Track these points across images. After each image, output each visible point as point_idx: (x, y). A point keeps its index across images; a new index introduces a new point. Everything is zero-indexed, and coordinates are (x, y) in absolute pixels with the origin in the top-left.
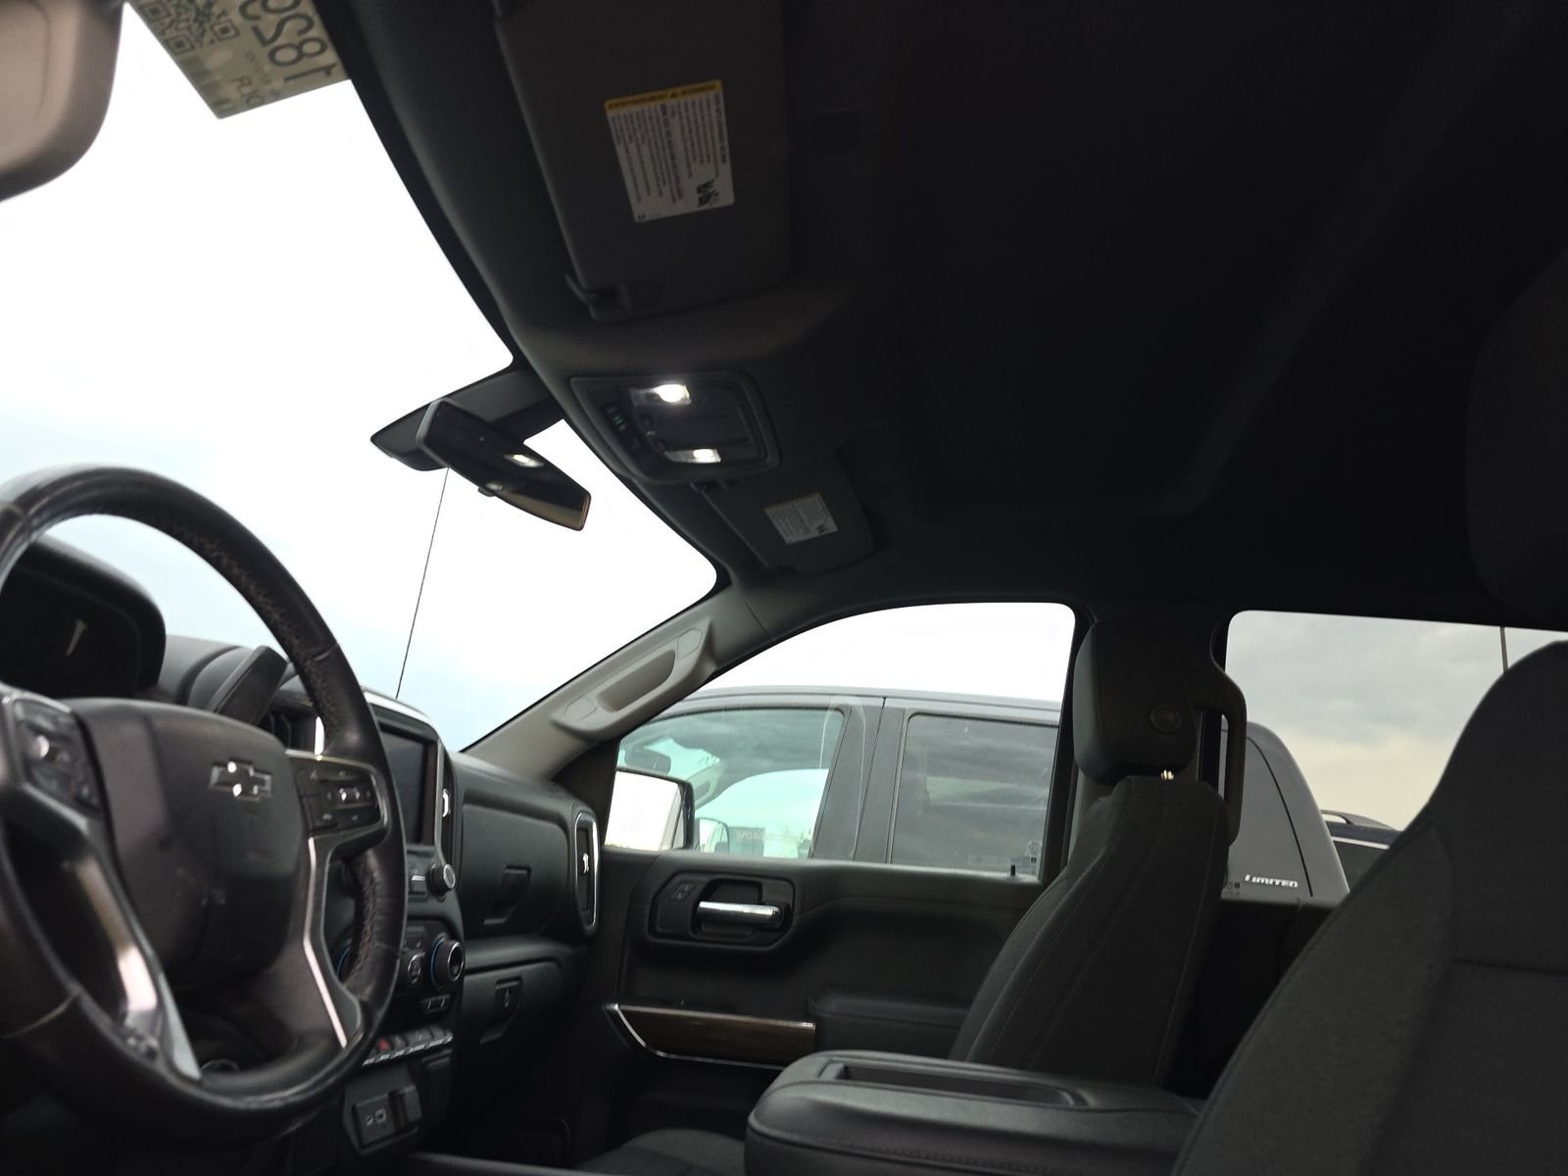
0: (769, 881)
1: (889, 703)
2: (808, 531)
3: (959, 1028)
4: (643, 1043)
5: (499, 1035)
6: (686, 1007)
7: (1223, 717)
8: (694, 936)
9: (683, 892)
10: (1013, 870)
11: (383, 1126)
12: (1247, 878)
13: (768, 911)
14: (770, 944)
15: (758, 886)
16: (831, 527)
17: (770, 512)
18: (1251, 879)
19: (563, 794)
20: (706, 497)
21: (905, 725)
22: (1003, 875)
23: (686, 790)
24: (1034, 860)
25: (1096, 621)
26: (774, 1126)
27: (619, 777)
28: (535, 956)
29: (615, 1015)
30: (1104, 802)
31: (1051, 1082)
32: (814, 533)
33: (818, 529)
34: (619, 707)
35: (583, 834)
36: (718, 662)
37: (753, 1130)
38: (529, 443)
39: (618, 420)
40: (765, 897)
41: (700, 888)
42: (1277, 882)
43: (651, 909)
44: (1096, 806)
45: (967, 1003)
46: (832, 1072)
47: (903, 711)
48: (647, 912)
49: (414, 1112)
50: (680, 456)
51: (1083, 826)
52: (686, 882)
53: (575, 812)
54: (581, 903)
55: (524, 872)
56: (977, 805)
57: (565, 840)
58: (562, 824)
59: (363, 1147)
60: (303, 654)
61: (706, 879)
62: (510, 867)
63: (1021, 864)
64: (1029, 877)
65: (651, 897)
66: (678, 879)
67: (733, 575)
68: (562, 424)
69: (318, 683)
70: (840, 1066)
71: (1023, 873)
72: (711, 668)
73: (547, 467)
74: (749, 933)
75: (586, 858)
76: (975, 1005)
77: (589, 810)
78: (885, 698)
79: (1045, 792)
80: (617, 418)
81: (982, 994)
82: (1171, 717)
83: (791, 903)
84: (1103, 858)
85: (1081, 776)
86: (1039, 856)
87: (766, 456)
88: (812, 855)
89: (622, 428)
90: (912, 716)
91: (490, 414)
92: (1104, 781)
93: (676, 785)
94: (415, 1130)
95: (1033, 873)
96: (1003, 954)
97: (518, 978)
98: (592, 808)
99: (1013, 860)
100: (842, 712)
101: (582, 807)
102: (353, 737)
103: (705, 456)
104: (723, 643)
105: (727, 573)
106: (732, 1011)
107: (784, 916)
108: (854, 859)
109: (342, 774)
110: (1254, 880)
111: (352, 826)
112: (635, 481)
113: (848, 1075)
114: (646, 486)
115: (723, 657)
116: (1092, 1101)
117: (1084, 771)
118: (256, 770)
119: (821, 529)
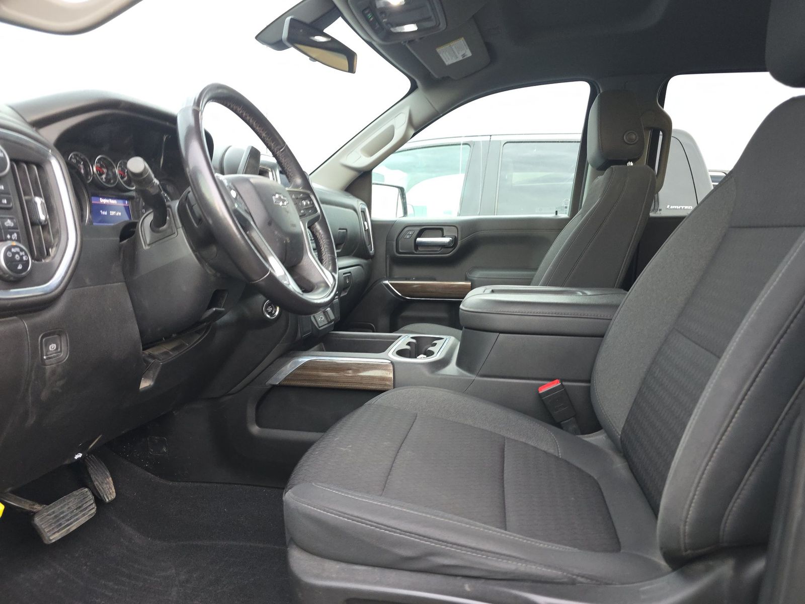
0: (446, 227)
1: (493, 138)
2: (457, 58)
3: (532, 279)
4: (400, 294)
5: (346, 293)
6: (415, 280)
7: (661, 132)
8: (415, 252)
9: (409, 234)
10: (556, 213)
11: (324, 321)
12: (668, 207)
13: (447, 240)
14: (450, 253)
15: (442, 230)
16: (469, 54)
17: (439, 50)
18: (670, 207)
19: (351, 197)
20: (409, 47)
21: (501, 149)
22: (552, 215)
23: (402, 190)
24: (566, 207)
25: (601, 92)
26: (470, 308)
27: (373, 186)
28: (354, 264)
29: (387, 285)
30: (600, 178)
31: (574, 289)
32: (461, 58)
33: (462, 55)
34: (371, 155)
35: (363, 213)
36: (415, 128)
37: (462, 310)
38: (326, 31)
39: (369, 16)
40: (445, 234)
41: (416, 232)
42: (683, 207)
43: (396, 243)
44: (596, 181)
45: (536, 269)
46: (489, 291)
47: (500, 142)
48: (395, 244)
49: (332, 317)
50: (399, 29)
51: (590, 190)
52: (410, 230)
53: (358, 204)
54: (367, 243)
55: (345, 231)
56: (535, 184)
57: (357, 215)
58: (355, 210)
59: (320, 327)
60: (276, 150)
61: (418, 229)
62: (340, 229)
63: (560, 210)
64: (564, 215)
65: (396, 238)
66: (406, 229)
67: (419, 83)
68: (340, 19)
69: (283, 161)
70: (491, 290)
71: (561, 213)
72: (412, 132)
73: (333, 40)
74: (439, 249)
75: (366, 223)
76: (540, 269)
77: (363, 203)
78: (491, 136)
79: (573, 175)
80: (369, 15)
81: (542, 265)
82: (634, 137)
83: (457, 236)
84: (599, 203)
85: (590, 167)
86: (568, 206)
87: (439, 24)
88: (459, 215)
89: (372, 19)
90: (505, 144)
91: (308, 19)
92: (601, 168)
93: (397, 189)
94: (333, 322)
95: (566, 213)
96: (552, 249)
97: (350, 272)
98: (364, 201)
99: (557, 208)
100: (469, 145)
101: (361, 202)
102: (299, 181)
103: (411, 28)
104: (417, 119)
105: (416, 83)
106: (435, 280)
107: (455, 240)
108: (479, 215)
109: (301, 195)
110: (671, 207)
111: (310, 214)
112: (374, 43)
113: (493, 291)
114: (381, 45)
115: (417, 126)
116: (589, 293)
117: (591, 165)
118: (284, 196)
119: (464, 55)
